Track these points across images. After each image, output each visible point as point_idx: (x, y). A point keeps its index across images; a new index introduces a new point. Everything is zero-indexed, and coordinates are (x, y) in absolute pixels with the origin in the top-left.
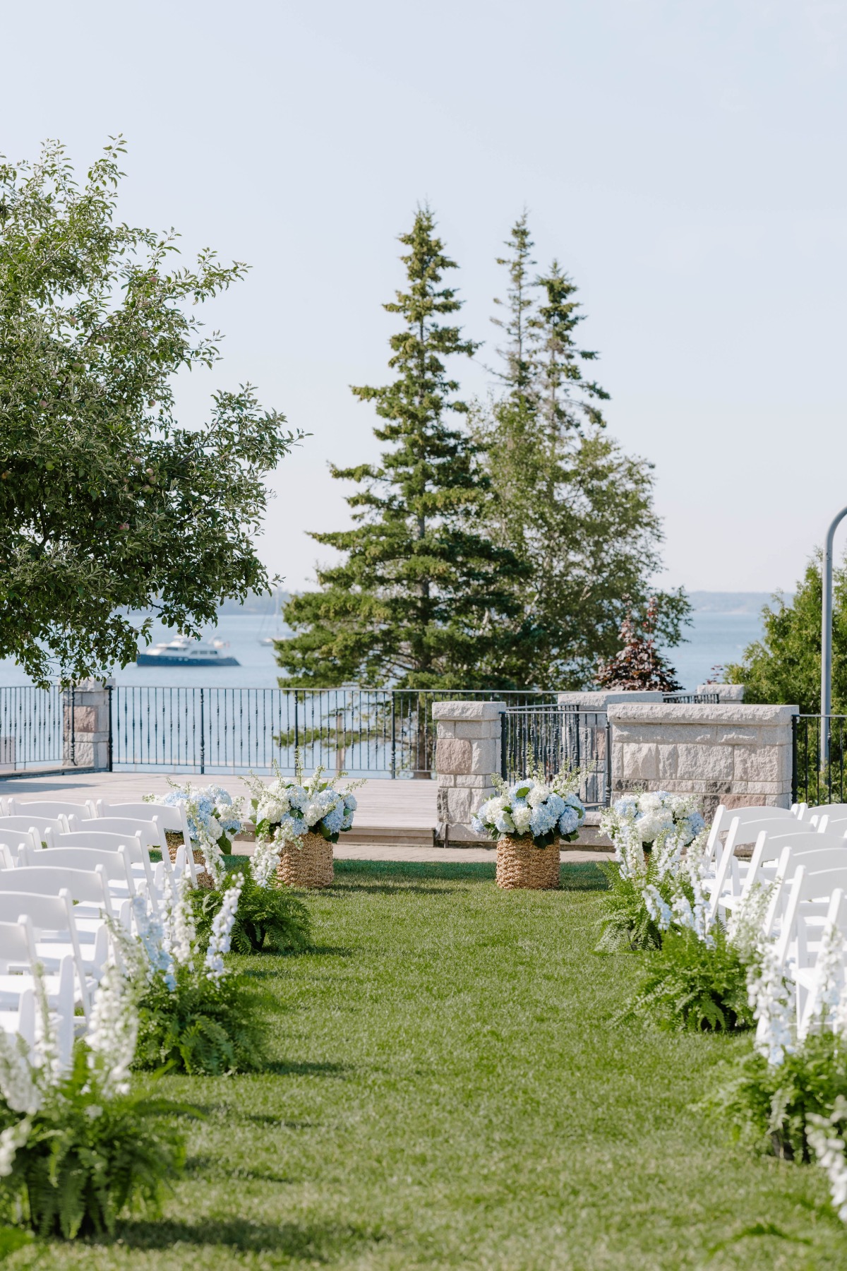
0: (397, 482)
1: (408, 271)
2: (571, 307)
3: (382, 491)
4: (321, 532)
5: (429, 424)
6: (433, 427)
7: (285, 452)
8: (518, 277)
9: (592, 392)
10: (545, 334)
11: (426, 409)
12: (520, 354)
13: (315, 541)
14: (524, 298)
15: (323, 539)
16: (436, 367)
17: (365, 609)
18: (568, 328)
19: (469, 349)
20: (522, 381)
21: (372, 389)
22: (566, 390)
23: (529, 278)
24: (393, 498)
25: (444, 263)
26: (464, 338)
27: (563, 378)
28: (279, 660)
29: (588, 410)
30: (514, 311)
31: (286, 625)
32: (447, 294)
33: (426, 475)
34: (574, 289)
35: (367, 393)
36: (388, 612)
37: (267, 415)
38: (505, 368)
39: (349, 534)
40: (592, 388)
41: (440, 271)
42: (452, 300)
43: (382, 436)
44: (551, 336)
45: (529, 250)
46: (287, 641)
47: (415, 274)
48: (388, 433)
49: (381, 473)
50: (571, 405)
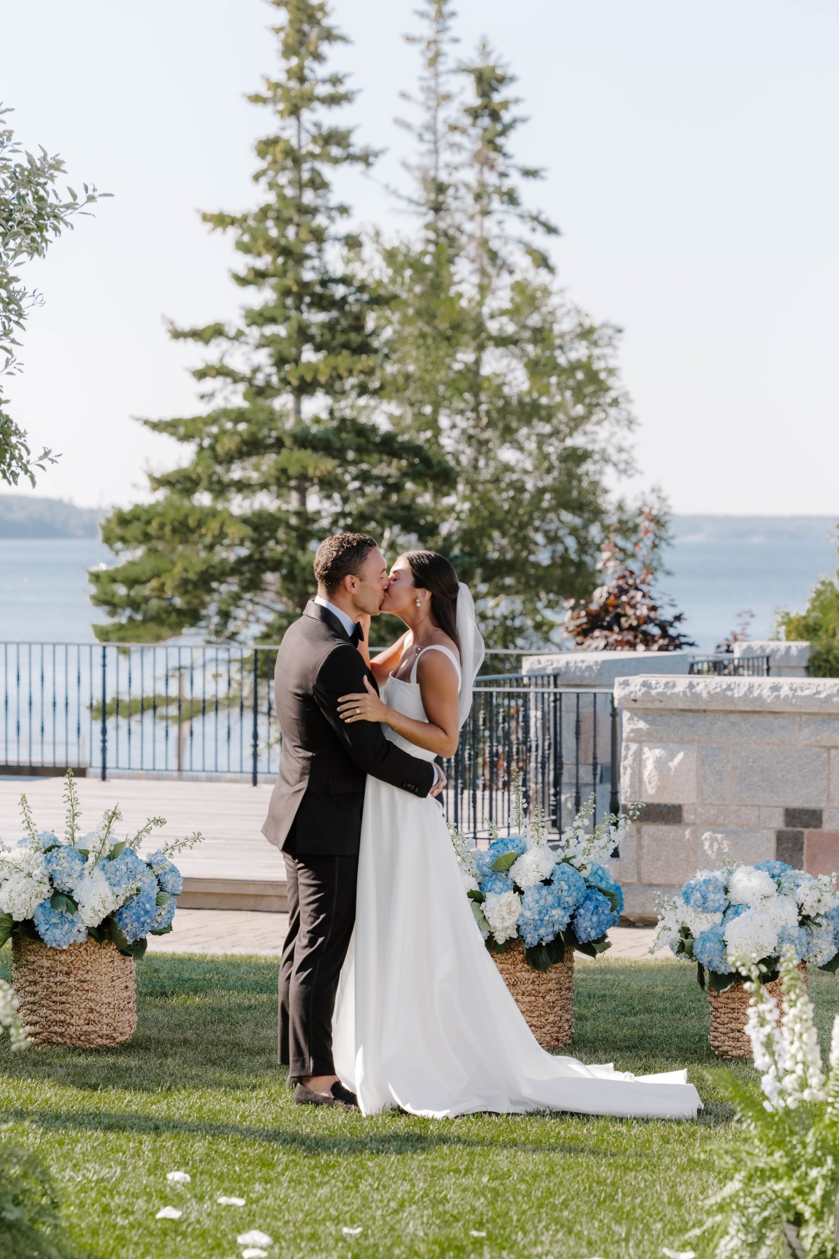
0: (263, 346)
1: (280, 47)
2: (505, 105)
3: (243, 358)
4: (154, 417)
5: (308, 264)
6: (313, 268)
7: (62, 226)
8: (433, 61)
9: (535, 224)
10: (470, 142)
11: (305, 242)
12: (436, 168)
13: (146, 429)
14: (443, 90)
15: (157, 426)
16: (318, 184)
17: (214, 525)
18: (503, 133)
19: (365, 158)
20: (437, 208)
21: (229, 216)
22: (500, 223)
23: (447, 63)
24: (256, 370)
25: (329, 36)
26: (359, 142)
27: (496, 204)
28: (94, 598)
29: (531, 251)
30: (429, 108)
31: (105, 547)
32: (335, 80)
33: (303, 335)
34: (512, 79)
35: (222, 221)
36: (248, 531)
37: (31, 161)
38: (413, 188)
39: (194, 420)
40: (535, 219)
41: (325, 48)
42: (341, 89)
43: (242, 281)
44: (479, 145)
45: (451, 23)
46: (106, 572)
47: (289, 51)
48: (251, 276)
49: (240, 335)
50: (506, 243)
